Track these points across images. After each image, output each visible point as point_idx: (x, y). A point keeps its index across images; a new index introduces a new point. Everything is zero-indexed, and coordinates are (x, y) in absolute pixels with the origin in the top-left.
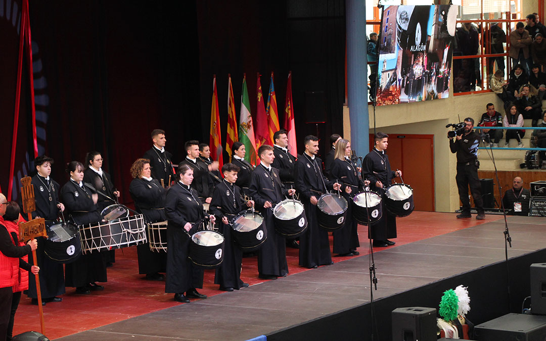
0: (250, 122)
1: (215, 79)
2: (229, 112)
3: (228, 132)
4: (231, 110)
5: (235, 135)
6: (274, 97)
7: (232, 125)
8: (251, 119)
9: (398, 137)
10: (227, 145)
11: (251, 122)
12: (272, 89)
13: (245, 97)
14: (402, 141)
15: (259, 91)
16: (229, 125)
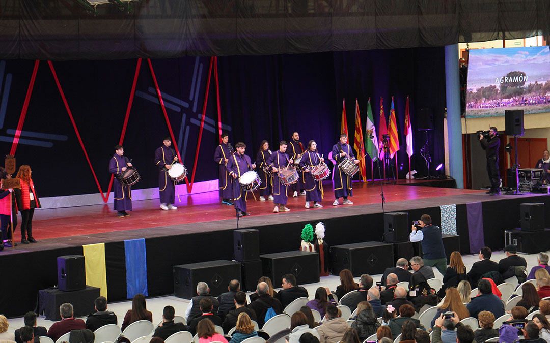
0: (372, 129)
1: (344, 101)
2: (357, 123)
3: (356, 136)
4: (358, 122)
5: (360, 138)
6: (393, 113)
7: (358, 131)
8: (374, 127)
9: (526, 140)
10: (355, 145)
11: (374, 129)
12: (393, 107)
13: (369, 112)
14: (529, 143)
15: (382, 109)
16: (356, 131)
